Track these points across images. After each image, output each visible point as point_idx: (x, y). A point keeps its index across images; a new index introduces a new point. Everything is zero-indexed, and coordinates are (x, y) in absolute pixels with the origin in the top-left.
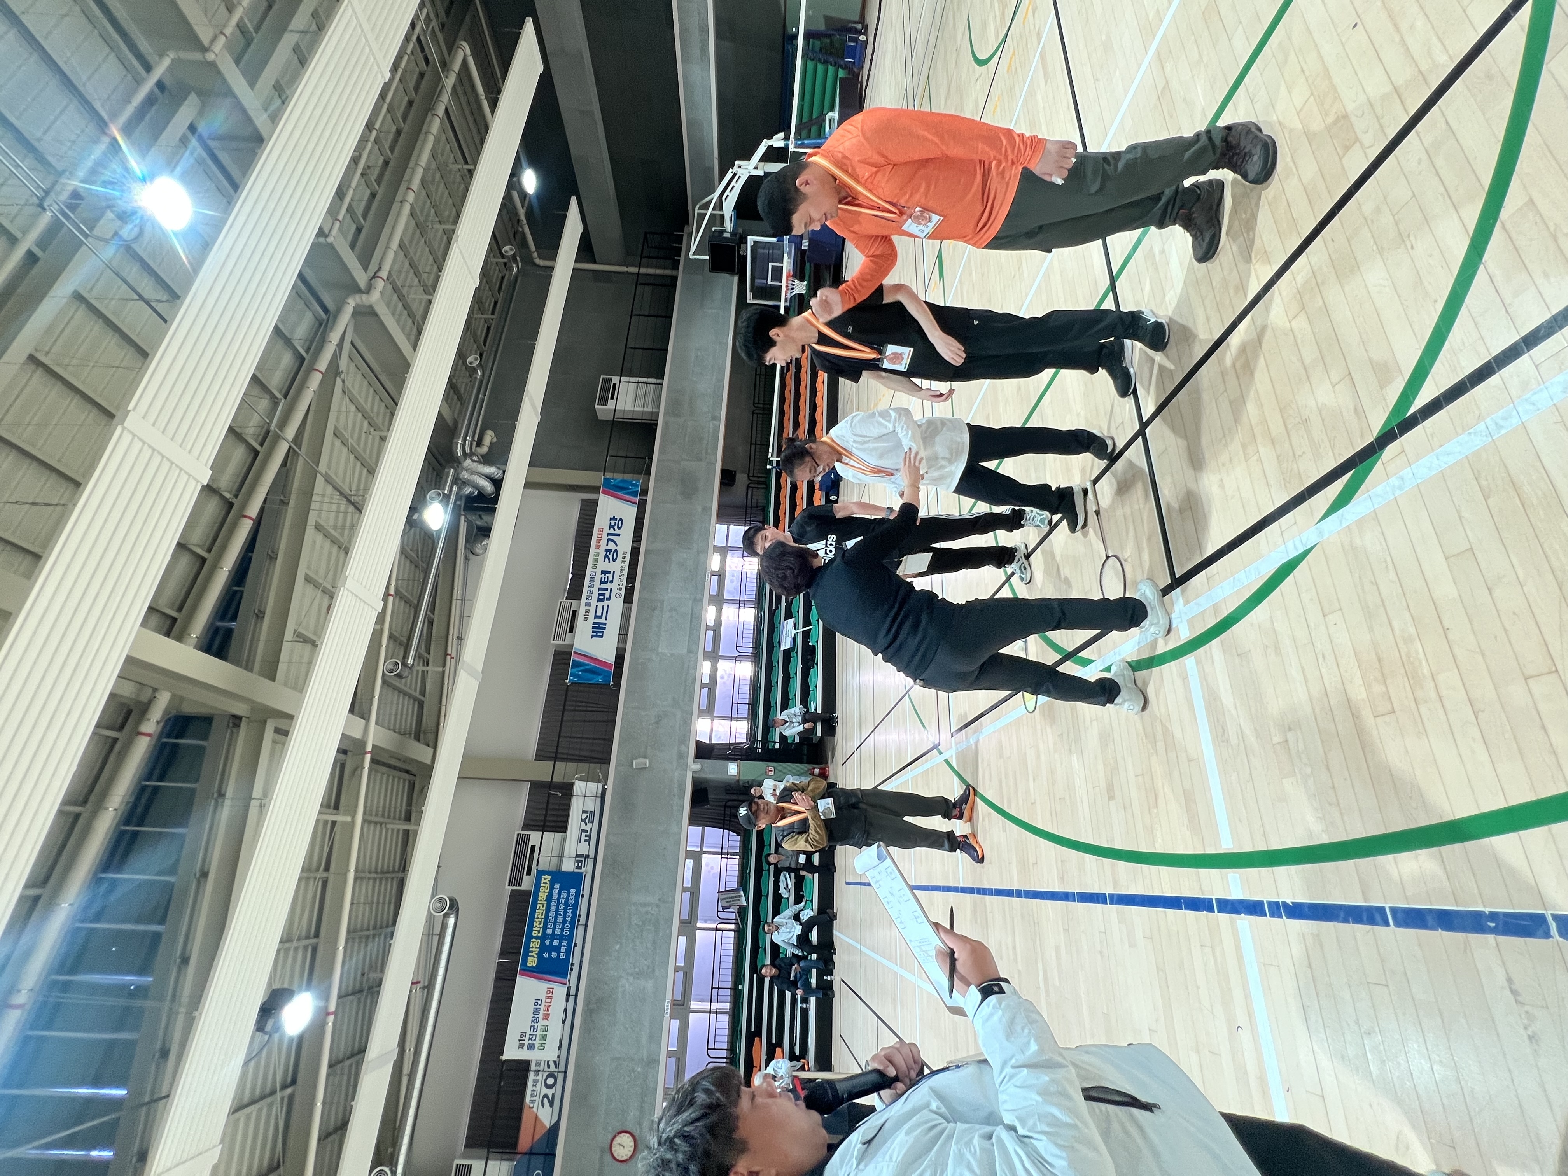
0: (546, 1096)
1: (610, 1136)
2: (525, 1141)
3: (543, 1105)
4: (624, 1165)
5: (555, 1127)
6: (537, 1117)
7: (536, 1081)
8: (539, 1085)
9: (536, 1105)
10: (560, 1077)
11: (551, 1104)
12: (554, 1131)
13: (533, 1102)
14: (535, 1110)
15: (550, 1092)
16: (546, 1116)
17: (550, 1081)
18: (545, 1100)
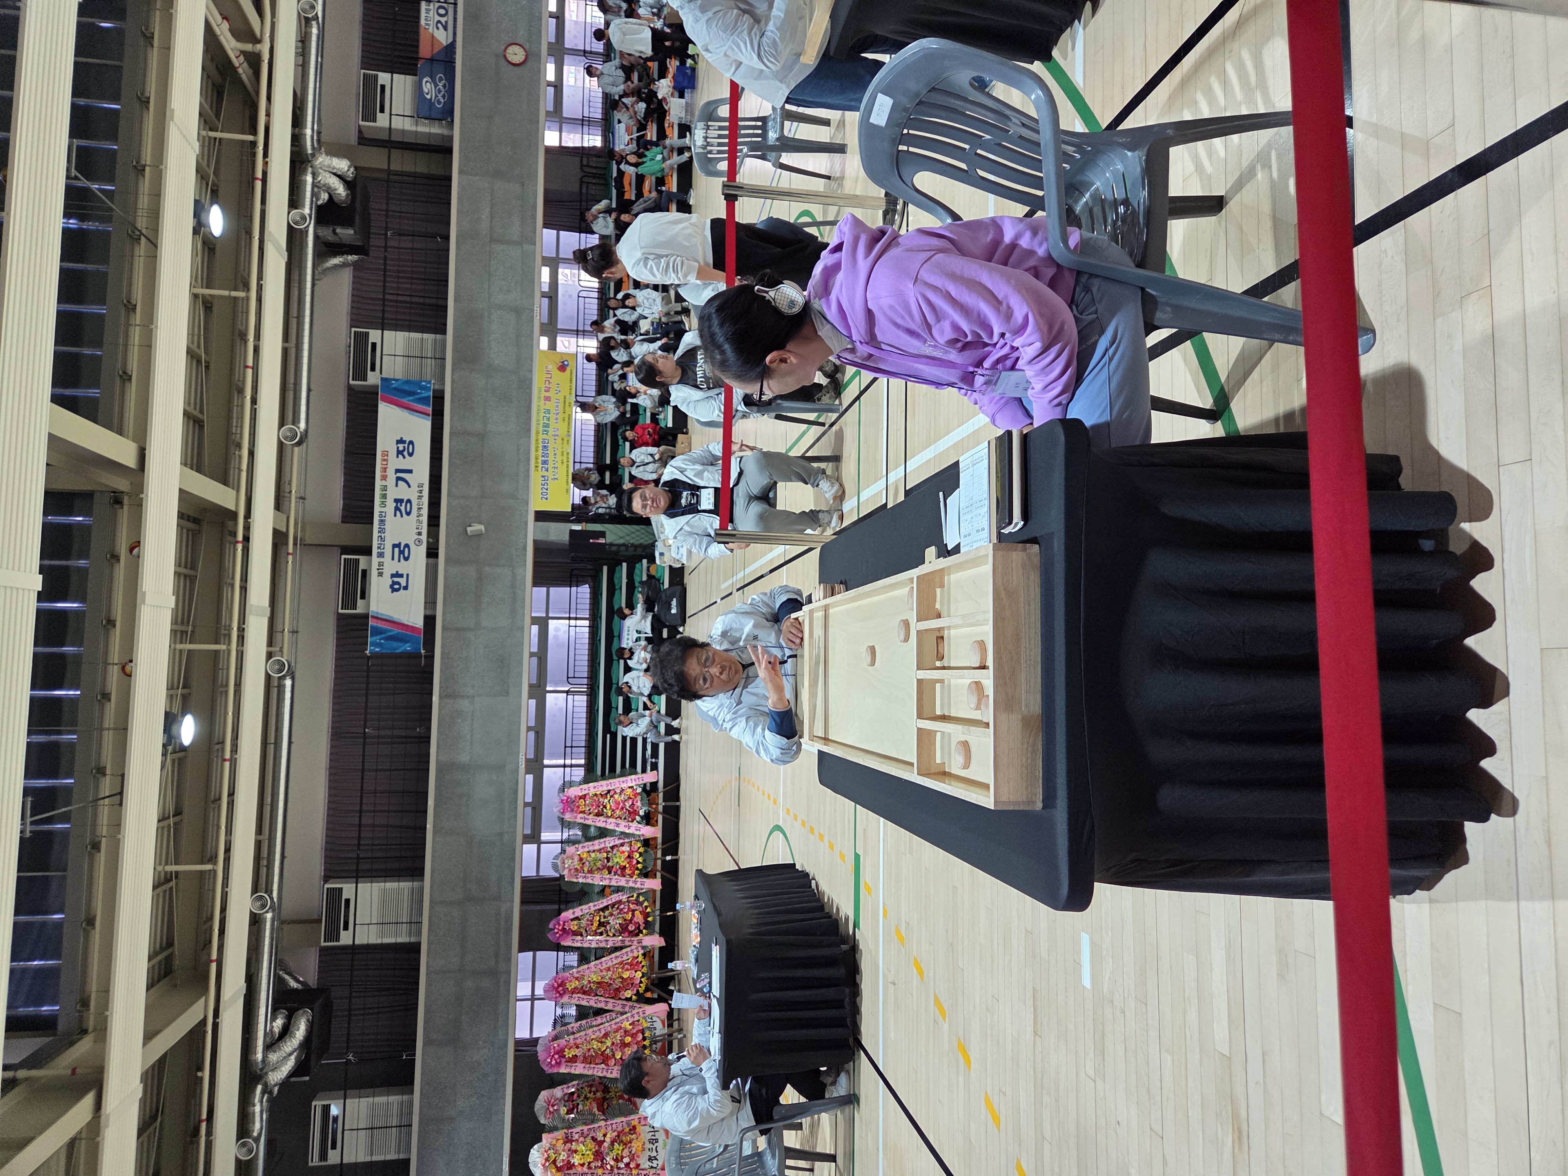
0: (439, 22)
1: (503, 48)
2: (425, 50)
3: (438, 28)
4: (516, 68)
5: (451, 47)
6: (433, 36)
7: (428, 11)
8: (431, 13)
9: (431, 28)
10: (451, 9)
11: (445, 28)
12: (451, 48)
13: (427, 24)
14: (430, 30)
15: (443, 20)
16: (442, 37)
17: (442, 11)
18: (439, 25)
